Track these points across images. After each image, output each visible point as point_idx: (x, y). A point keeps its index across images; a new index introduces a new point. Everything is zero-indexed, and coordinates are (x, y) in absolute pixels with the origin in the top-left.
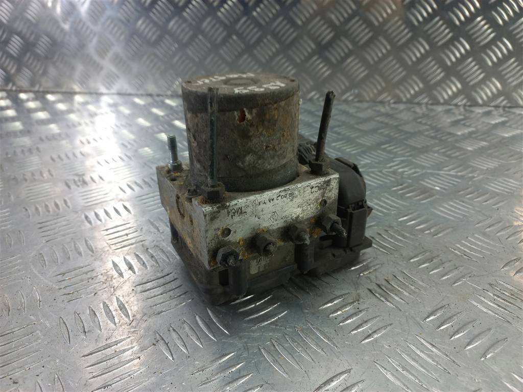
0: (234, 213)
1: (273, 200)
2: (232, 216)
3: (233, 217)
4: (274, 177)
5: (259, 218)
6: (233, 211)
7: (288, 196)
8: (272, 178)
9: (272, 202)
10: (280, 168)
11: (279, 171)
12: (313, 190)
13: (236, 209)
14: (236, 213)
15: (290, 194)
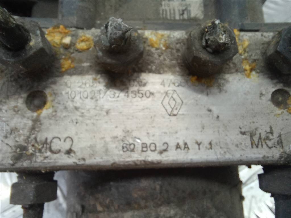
0: (267, 138)
1: (178, 147)
2: (271, 133)
3: (268, 130)
4: (158, 187)
5: (210, 111)
6: (270, 143)
7: (139, 147)
8: (161, 187)
9: (181, 144)
10: (142, 203)
11: (145, 199)
12: (66, 146)
13: (265, 146)
14: (263, 136)
15: (133, 150)
